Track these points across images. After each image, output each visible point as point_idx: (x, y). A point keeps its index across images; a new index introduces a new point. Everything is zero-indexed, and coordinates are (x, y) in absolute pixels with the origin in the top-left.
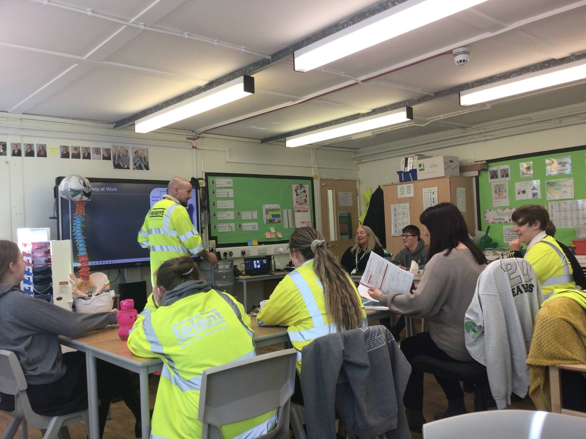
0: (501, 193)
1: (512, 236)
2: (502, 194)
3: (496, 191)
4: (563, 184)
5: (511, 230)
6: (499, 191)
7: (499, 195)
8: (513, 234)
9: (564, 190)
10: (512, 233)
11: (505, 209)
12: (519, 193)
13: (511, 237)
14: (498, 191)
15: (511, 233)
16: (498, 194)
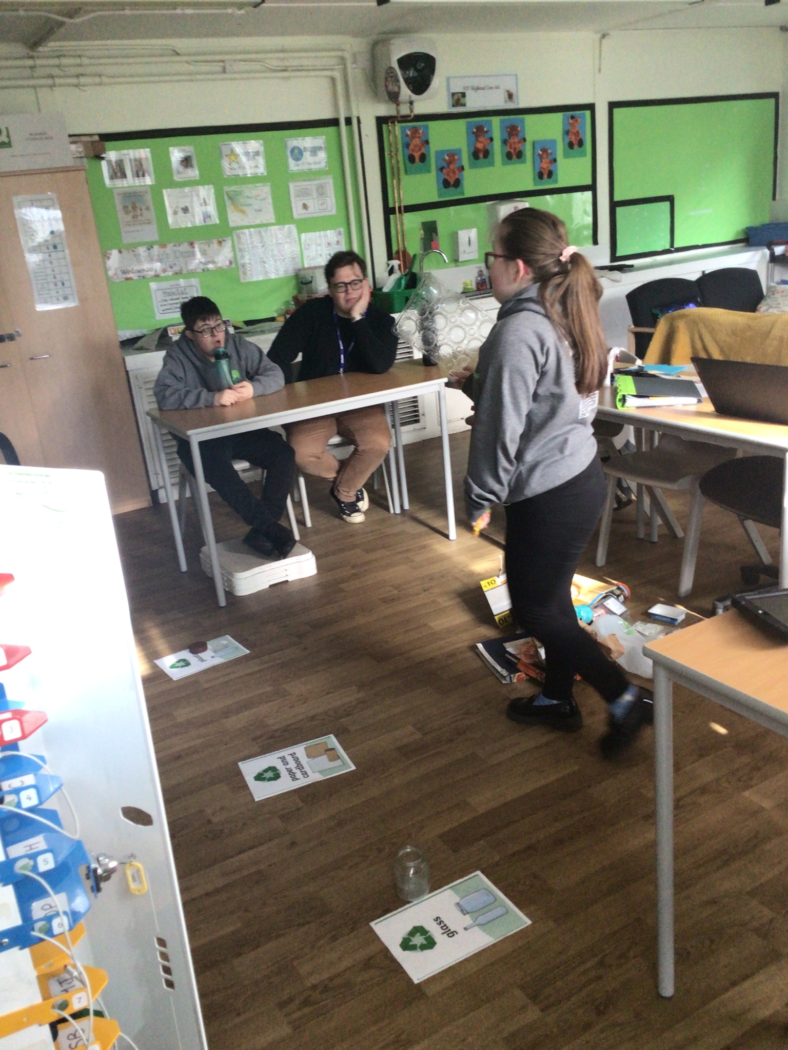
0: (139, 212)
1: (171, 304)
2: (141, 215)
3: (125, 208)
4: (254, 193)
5: (168, 291)
6: (134, 208)
7: (134, 217)
8: (172, 299)
9: (256, 207)
10: (170, 298)
11: (152, 247)
12: (175, 213)
13: (169, 307)
14: (130, 208)
15: (168, 298)
16: (132, 214)
